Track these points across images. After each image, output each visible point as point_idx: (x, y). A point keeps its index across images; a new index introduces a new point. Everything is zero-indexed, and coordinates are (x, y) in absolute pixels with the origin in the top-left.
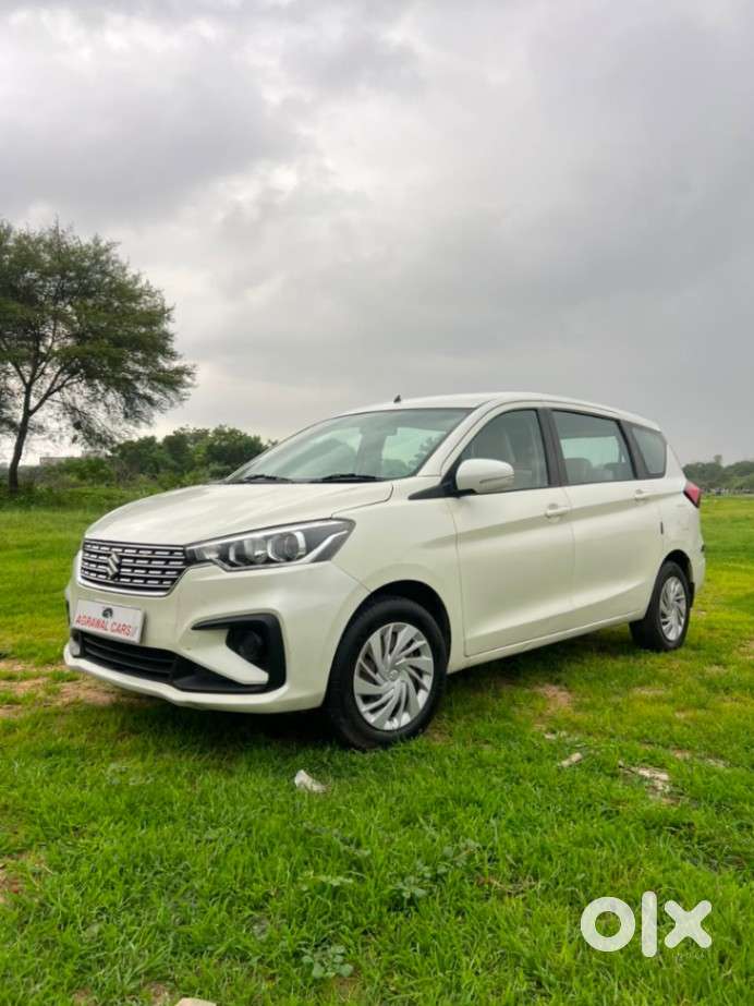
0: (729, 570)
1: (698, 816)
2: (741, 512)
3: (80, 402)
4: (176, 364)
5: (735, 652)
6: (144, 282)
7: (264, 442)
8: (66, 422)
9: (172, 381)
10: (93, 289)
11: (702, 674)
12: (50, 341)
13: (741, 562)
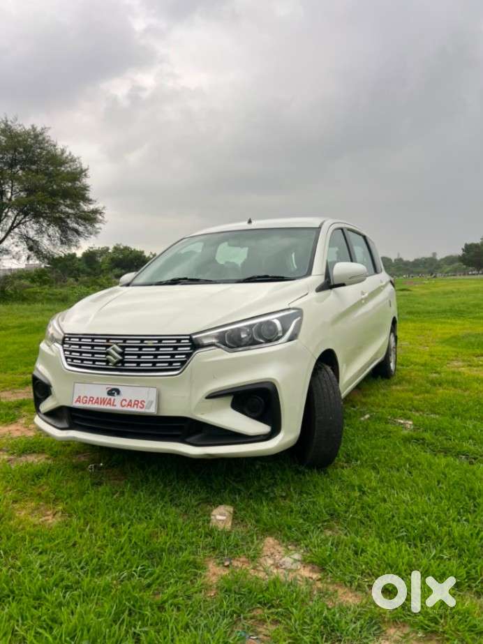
0: (442, 323)
1: (427, 436)
2: (449, 288)
3: (32, 234)
4: (92, 207)
5: (445, 367)
6: (67, 153)
7: (147, 254)
8: (23, 246)
9: (90, 218)
10: (36, 159)
11: (428, 377)
12: (9, 195)
13: (448, 318)
